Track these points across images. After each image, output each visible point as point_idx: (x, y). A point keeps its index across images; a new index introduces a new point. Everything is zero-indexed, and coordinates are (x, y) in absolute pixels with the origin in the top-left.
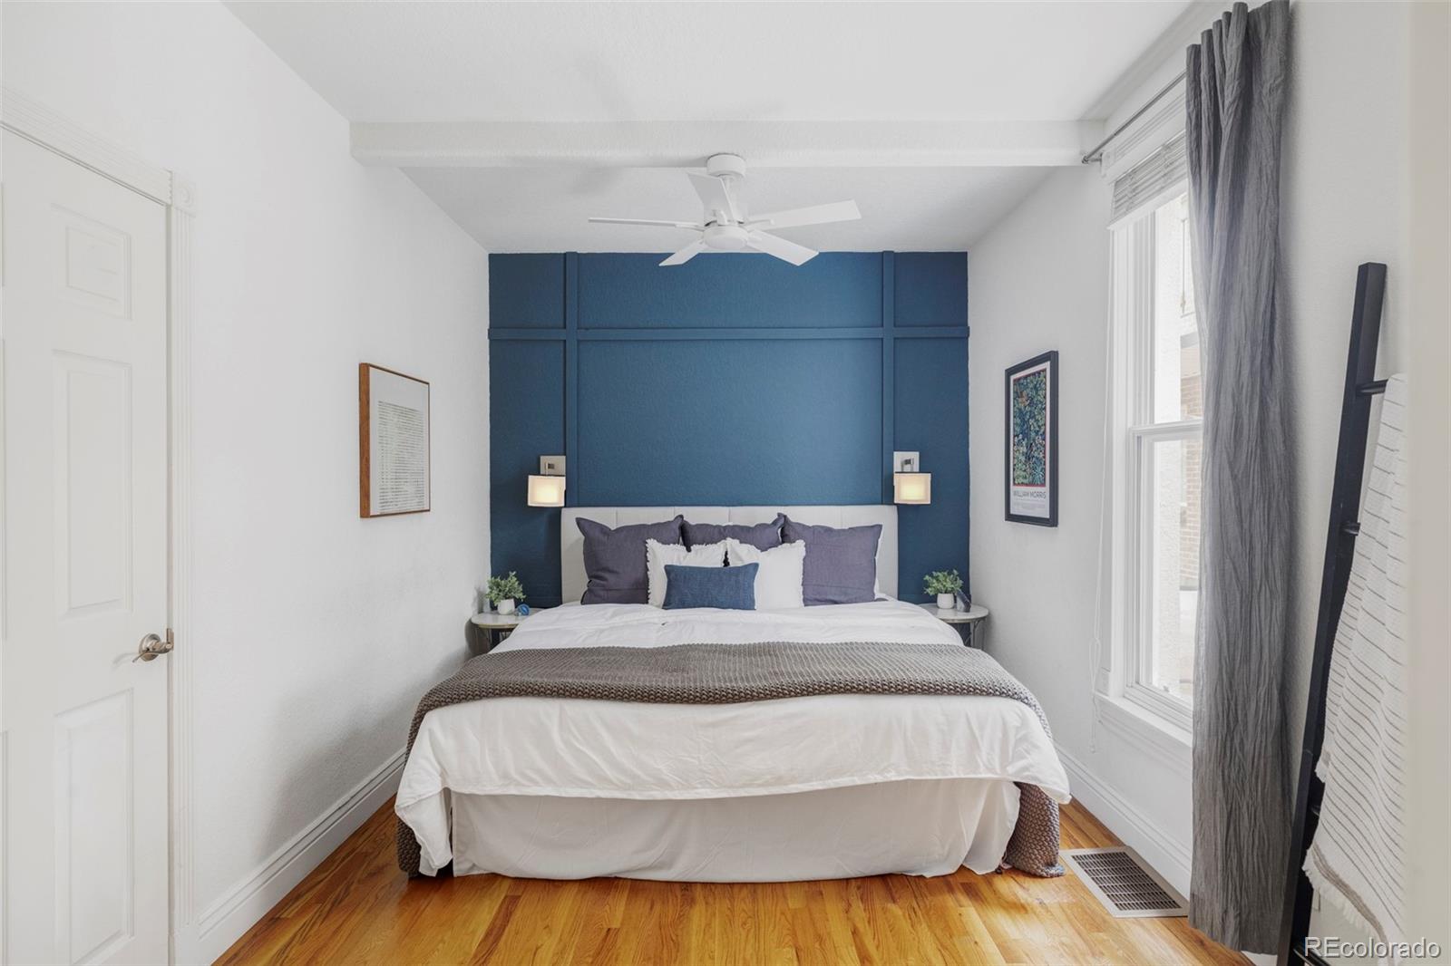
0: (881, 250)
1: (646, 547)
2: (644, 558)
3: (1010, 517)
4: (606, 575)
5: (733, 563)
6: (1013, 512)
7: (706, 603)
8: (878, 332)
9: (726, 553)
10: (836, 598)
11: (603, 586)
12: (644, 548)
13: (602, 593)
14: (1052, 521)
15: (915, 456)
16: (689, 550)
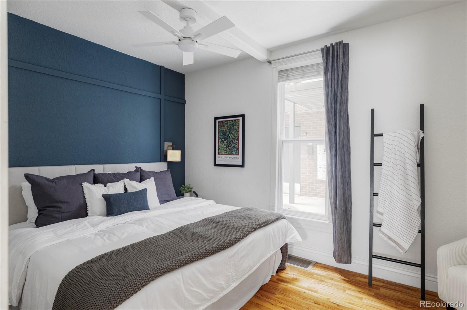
0: (160, 64)
1: (83, 187)
2: (82, 193)
3: (215, 165)
4: (60, 205)
5: (130, 190)
6: (217, 163)
7: (131, 210)
8: (159, 96)
9: (125, 186)
10: (168, 199)
11: (59, 211)
12: (81, 187)
13: (57, 215)
14: (242, 166)
15: (170, 144)
16: (105, 186)
